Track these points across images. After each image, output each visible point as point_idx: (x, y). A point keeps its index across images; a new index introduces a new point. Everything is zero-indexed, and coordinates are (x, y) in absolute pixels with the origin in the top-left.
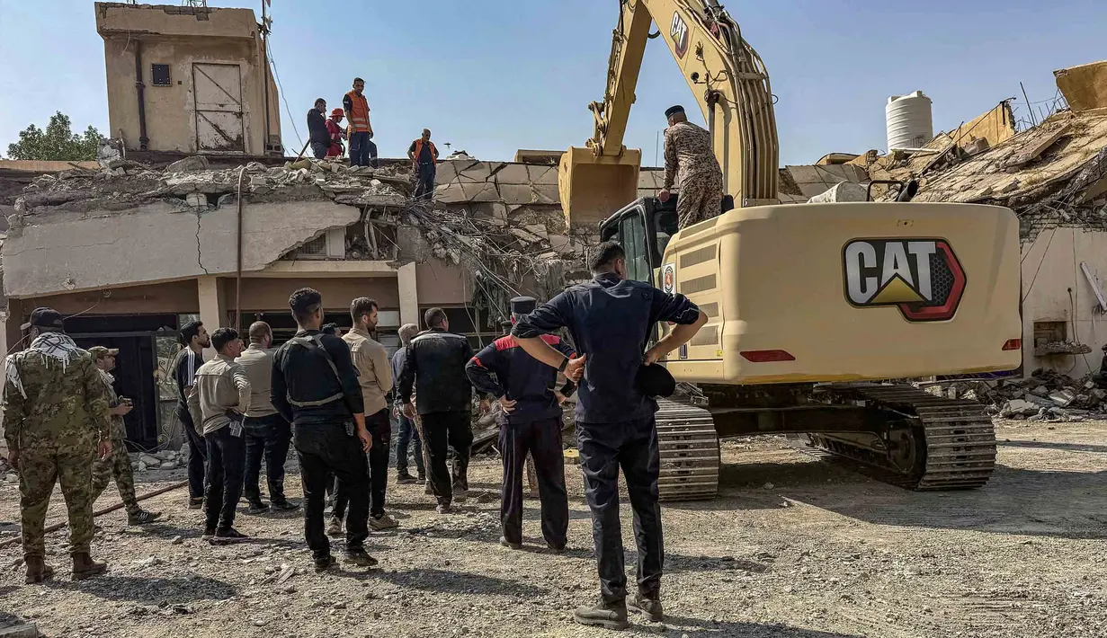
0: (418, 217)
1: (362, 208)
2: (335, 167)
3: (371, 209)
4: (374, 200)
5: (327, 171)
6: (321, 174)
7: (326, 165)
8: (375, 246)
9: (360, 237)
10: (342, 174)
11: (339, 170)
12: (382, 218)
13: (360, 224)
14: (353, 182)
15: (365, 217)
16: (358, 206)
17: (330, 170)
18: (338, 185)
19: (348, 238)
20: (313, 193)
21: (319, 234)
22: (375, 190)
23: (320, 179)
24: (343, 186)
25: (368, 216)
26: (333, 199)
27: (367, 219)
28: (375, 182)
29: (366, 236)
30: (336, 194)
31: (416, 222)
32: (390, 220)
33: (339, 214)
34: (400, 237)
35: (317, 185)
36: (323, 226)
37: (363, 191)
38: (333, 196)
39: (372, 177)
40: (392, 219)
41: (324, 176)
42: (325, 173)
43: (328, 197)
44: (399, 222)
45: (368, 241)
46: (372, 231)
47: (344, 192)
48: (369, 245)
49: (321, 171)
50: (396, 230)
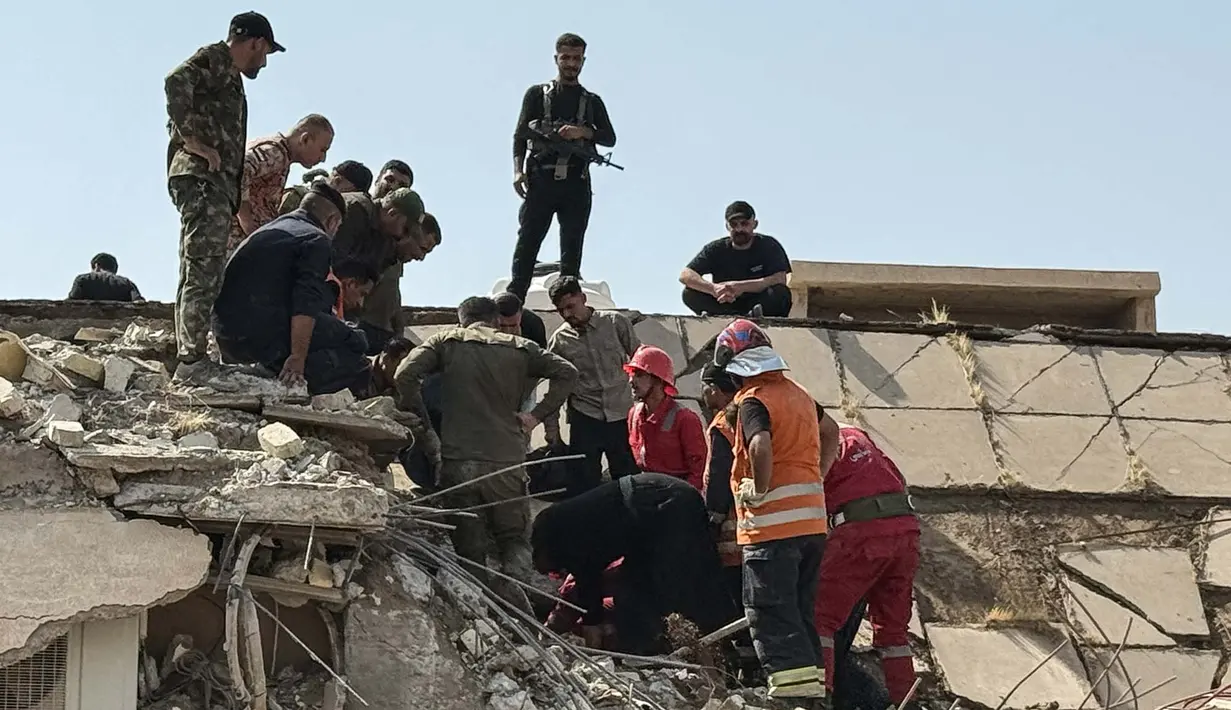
0: (433, 570)
1: (220, 536)
2: (118, 375)
3: (255, 540)
4: (269, 507)
5: (88, 387)
6: (64, 399)
7: (88, 365)
8: (261, 684)
9: (196, 645)
10: (146, 399)
11: (131, 383)
12: (289, 573)
13: (207, 600)
14: (186, 431)
15: (230, 570)
16: (202, 526)
17: (98, 384)
18: (133, 446)
19: (153, 649)
20: (36, 476)
21: (53, 634)
22: (275, 464)
23: (59, 422)
24: (151, 450)
25: (241, 566)
26: (109, 500)
27: (239, 577)
28: (277, 435)
29: (230, 646)
30: (123, 480)
31: (419, 585)
32: (322, 581)
33: (129, 559)
34: (358, 649)
35: (49, 446)
36: (66, 605)
37: (227, 468)
38: (112, 486)
39: (258, 412)
40: (331, 575)
41: (77, 411)
42: (79, 397)
43: (92, 493)
44: (355, 590)
45: (235, 665)
46: (253, 625)
47: (152, 472)
48: (237, 677)
49: (63, 388)
50: (340, 618)
